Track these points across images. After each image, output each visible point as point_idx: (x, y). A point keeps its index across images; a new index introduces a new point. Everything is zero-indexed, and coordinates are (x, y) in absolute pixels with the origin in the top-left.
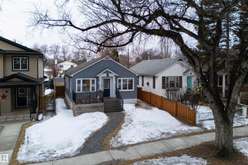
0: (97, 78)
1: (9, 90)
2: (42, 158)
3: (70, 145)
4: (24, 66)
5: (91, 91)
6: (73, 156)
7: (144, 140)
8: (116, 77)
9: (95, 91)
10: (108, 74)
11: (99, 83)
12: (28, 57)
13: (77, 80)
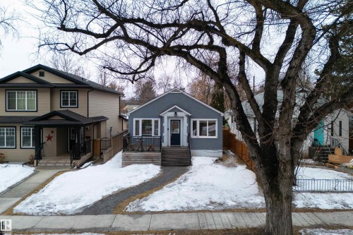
0: (162, 118)
1: (55, 130)
2: (37, 210)
3: (76, 201)
4: (73, 103)
5: (153, 135)
6: (71, 215)
7: (174, 209)
8: (189, 118)
9: (159, 135)
10: (176, 113)
11: (164, 125)
12: (77, 91)
13: (135, 120)
